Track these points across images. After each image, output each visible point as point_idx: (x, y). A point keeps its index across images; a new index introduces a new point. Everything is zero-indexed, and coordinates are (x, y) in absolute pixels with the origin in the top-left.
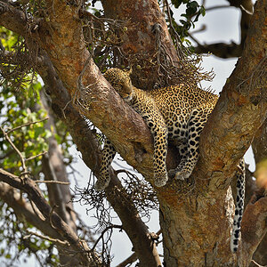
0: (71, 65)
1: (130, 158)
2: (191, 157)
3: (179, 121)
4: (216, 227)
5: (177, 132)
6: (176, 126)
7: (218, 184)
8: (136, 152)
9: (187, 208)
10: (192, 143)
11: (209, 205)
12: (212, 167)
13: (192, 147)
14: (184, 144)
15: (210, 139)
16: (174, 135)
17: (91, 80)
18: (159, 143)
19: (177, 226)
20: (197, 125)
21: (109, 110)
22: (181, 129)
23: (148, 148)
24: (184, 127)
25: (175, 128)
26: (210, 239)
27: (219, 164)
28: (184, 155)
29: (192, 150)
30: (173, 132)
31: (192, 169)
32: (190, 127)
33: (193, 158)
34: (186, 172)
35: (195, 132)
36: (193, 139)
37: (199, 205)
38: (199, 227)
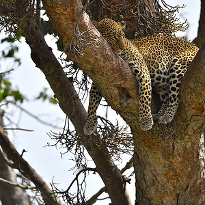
0: (65, 13)
1: (116, 103)
2: (172, 102)
3: (160, 69)
4: (189, 169)
5: (159, 79)
6: (158, 73)
7: (195, 128)
8: (121, 97)
9: (164, 151)
10: (174, 89)
11: (185, 148)
12: (191, 112)
13: (173, 93)
14: (164, 90)
15: (192, 85)
16: (156, 81)
17: (83, 27)
18: (145, 89)
19: (153, 169)
20: (178, 72)
21: (98, 57)
22: (162, 76)
23: (132, 93)
24: (165, 74)
25: (157, 75)
26: (184, 181)
27: (199, 109)
28: (165, 100)
29: (174, 96)
30: (155, 79)
31: (173, 113)
32: (171, 74)
33: (174, 103)
34: (168, 116)
35: (176, 79)
36: (174, 85)
37: (176, 148)
38: (173, 169)
